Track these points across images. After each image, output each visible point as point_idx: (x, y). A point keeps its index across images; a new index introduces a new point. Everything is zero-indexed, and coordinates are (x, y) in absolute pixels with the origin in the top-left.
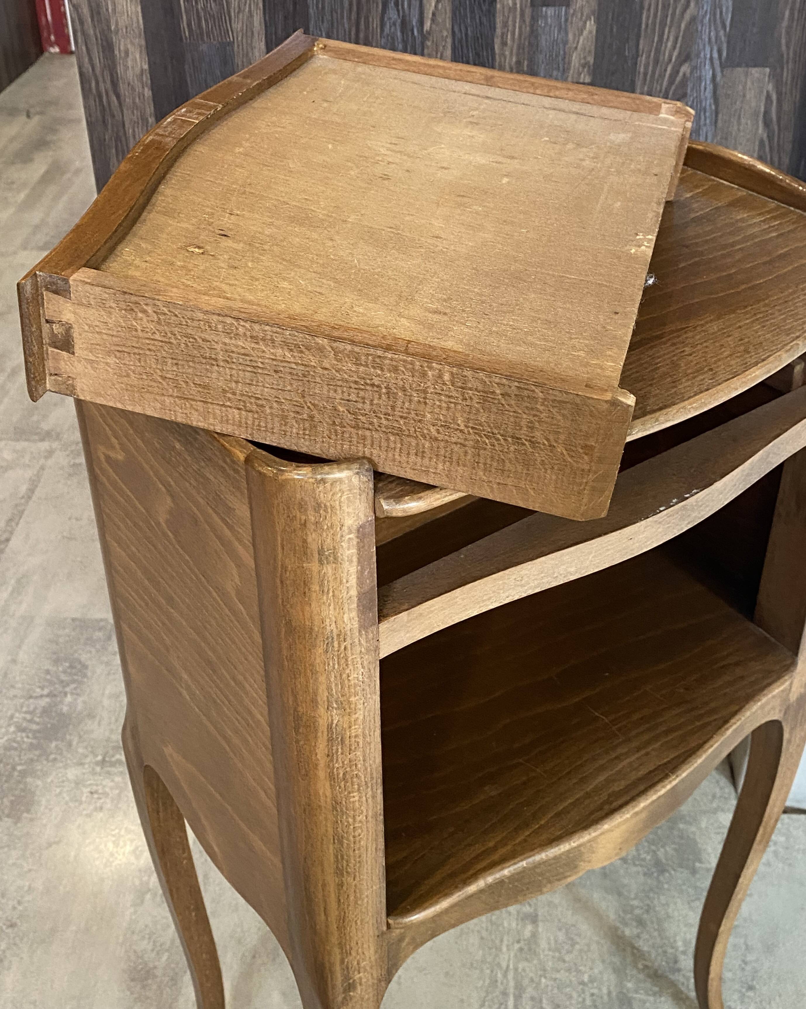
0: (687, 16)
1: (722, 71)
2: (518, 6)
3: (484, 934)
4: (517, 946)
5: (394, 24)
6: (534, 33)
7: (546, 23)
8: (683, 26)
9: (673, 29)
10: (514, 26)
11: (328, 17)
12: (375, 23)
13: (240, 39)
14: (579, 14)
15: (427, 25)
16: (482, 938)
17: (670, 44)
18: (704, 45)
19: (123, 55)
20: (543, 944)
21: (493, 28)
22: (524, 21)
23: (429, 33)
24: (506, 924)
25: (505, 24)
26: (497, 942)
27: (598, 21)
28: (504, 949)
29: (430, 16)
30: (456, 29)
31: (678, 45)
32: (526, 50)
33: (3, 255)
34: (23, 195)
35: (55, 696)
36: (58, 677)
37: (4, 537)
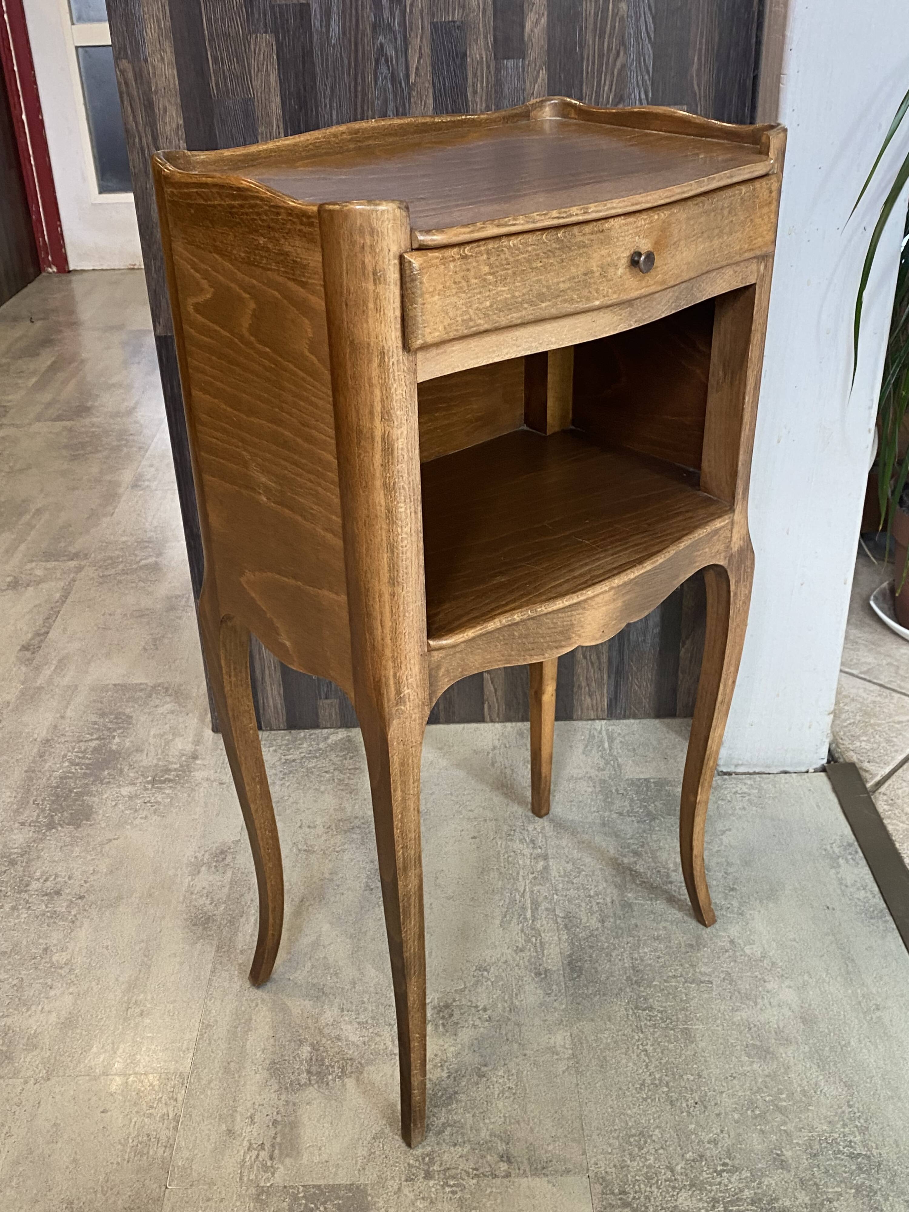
0: (618, 65)
2: (484, 59)
3: (502, 870)
4: (531, 876)
5: (386, 78)
7: (507, 73)
8: (616, 73)
9: (608, 76)
10: (482, 78)
11: (331, 72)
12: (370, 78)
13: (259, 94)
14: (533, 65)
15: (412, 77)
16: (501, 873)
17: (607, 87)
18: (634, 88)
20: (554, 873)
21: (466, 77)
22: (490, 73)
24: (521, 862)
25: (475, 74)
27: (549, 71)
28: (521, 879)
29: (414, 69)
30: (436, 81)
31: (614, 88)
32: (493, 96)
33: (17, 426)
34: (34, 380)
35: (103, 739)
36: (105, 726)
37: (43, 630)
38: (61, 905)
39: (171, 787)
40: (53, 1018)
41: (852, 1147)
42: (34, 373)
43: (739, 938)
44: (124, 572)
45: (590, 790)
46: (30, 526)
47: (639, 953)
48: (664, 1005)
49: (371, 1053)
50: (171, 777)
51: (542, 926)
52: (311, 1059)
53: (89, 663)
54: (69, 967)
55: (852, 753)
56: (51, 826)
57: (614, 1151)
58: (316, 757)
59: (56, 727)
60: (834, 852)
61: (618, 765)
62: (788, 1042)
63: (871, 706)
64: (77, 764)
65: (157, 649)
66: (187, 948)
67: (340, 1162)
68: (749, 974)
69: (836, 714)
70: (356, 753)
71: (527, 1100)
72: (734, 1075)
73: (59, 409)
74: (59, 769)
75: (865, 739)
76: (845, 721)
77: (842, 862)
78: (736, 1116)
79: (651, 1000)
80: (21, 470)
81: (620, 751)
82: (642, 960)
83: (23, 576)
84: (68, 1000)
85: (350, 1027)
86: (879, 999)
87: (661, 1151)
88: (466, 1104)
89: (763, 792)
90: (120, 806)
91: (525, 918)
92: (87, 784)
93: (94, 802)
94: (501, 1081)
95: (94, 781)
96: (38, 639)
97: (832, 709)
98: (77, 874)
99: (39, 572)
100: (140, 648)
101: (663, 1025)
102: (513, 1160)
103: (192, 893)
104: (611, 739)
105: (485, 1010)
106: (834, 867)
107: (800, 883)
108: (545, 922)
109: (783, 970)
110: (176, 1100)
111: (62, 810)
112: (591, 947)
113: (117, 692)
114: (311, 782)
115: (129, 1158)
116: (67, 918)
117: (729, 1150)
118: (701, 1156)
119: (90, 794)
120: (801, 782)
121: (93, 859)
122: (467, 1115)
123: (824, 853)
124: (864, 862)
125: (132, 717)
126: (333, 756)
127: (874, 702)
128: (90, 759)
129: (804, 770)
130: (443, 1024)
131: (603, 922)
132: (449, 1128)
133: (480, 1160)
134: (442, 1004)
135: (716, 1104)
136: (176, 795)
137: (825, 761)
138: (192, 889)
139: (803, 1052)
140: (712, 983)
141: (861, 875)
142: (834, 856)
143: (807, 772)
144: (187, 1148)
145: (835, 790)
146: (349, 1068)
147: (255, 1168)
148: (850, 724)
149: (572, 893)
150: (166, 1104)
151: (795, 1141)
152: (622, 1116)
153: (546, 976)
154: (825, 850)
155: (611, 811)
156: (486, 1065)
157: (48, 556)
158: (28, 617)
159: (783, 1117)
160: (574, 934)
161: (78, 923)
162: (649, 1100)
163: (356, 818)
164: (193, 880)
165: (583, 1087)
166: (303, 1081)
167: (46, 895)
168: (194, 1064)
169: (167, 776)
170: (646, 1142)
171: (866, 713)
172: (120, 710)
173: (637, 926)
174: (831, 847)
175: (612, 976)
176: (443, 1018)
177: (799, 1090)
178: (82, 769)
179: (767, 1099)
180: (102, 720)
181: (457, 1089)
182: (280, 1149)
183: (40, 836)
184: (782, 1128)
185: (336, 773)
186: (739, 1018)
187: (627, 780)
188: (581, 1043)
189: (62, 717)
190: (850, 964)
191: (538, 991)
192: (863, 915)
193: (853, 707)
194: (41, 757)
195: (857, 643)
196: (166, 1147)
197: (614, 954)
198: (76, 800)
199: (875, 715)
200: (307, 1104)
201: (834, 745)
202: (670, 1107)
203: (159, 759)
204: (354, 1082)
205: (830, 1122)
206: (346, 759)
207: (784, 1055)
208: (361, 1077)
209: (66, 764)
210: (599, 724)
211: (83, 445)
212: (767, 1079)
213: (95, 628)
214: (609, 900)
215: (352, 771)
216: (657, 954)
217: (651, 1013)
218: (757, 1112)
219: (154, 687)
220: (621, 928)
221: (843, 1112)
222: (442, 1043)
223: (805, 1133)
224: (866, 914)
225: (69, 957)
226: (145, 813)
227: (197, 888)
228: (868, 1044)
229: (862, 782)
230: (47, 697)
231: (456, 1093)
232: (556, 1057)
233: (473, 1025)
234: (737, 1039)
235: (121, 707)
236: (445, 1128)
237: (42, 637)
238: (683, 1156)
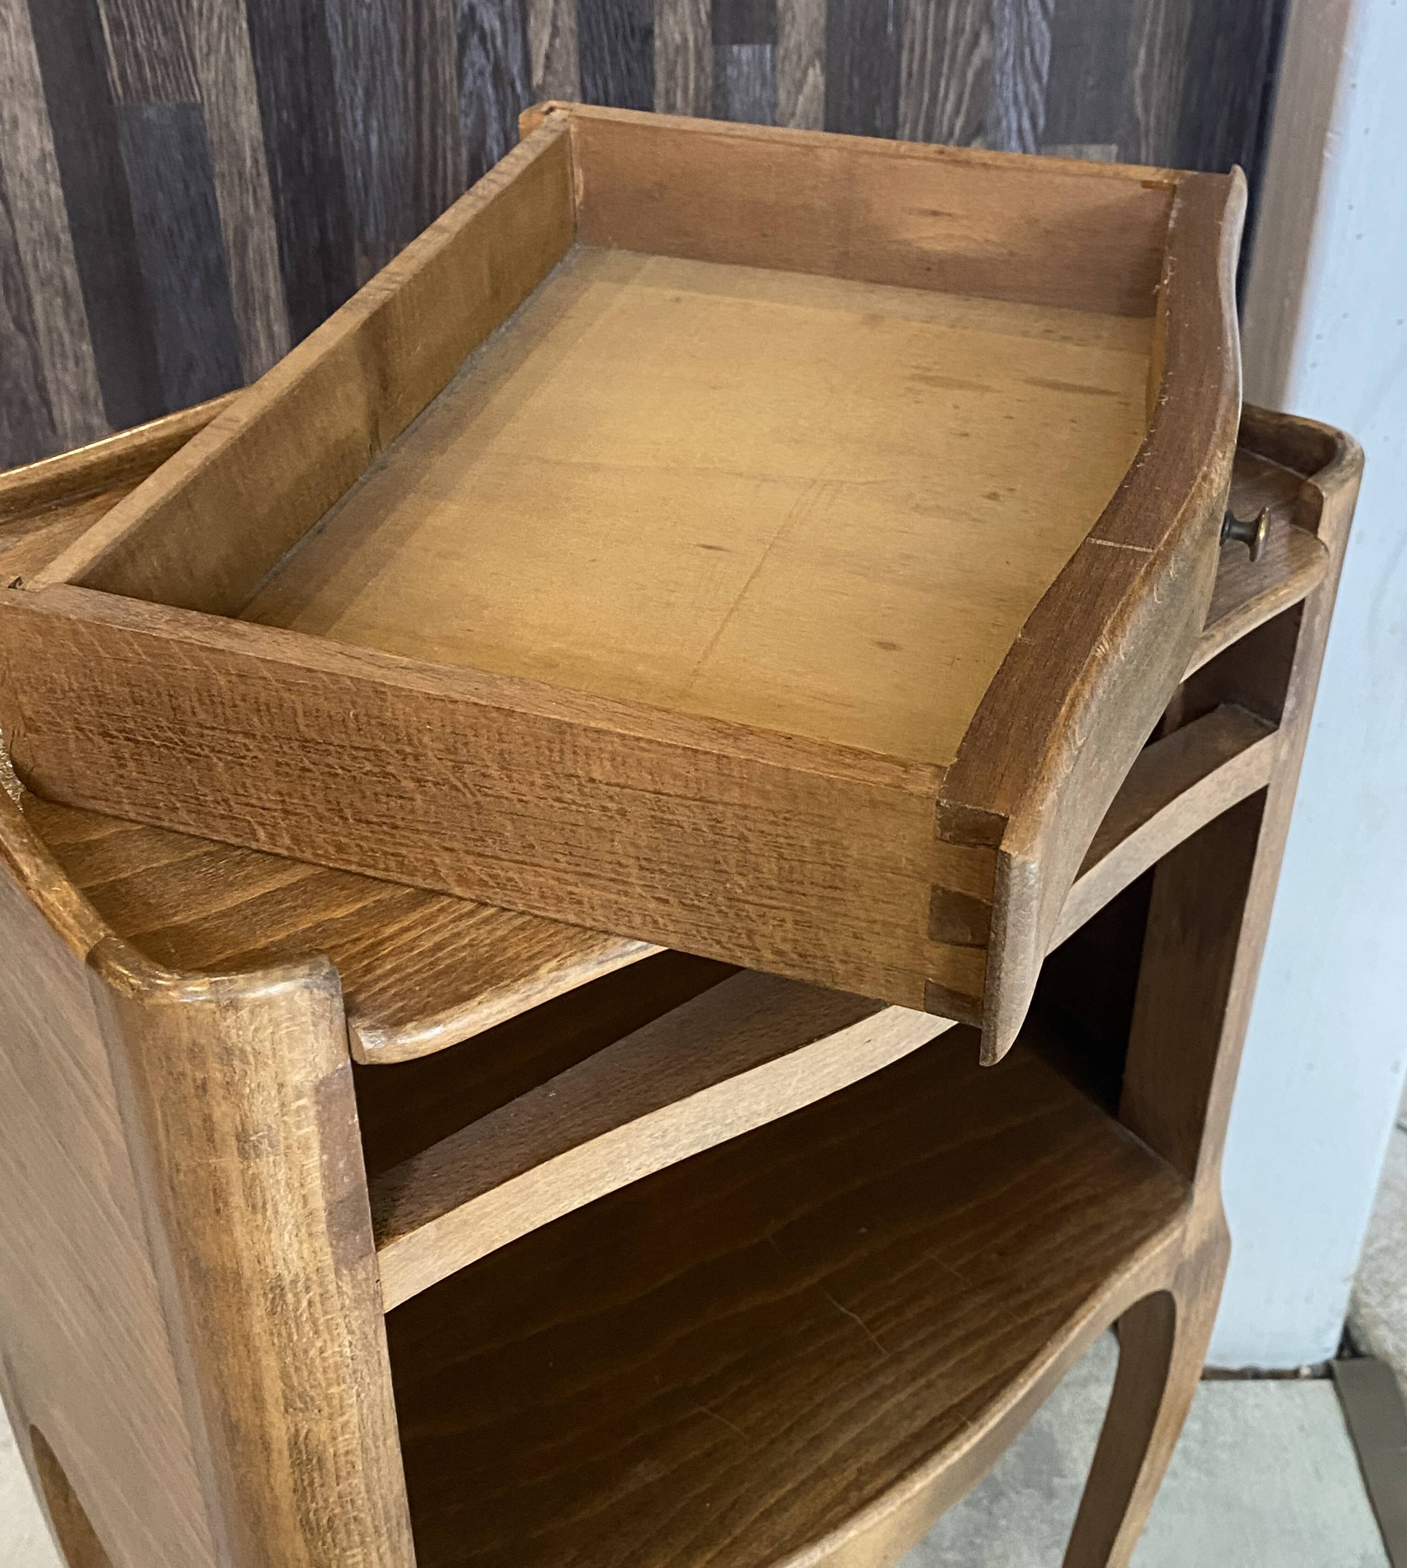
0: (976, 60)
2: (691, 44)
5: (481, 73)
6: (719, 90)
7: (740, 73)
8: (970, 76)
9: (954, 83)
10: (686, 78)
11: (365, 61)
12: (448, 72)
13: (213, 98)
14: (795, 57)
15: (538, 76)
17: (949, 107)
19: (8, 126)
21: (651, 81)
22: (703, 68)
23: (540, 89)
25: (671, 75)
27: (828, 68)
29: (541, 60)
30: (588, 83)
31: (964, 108)
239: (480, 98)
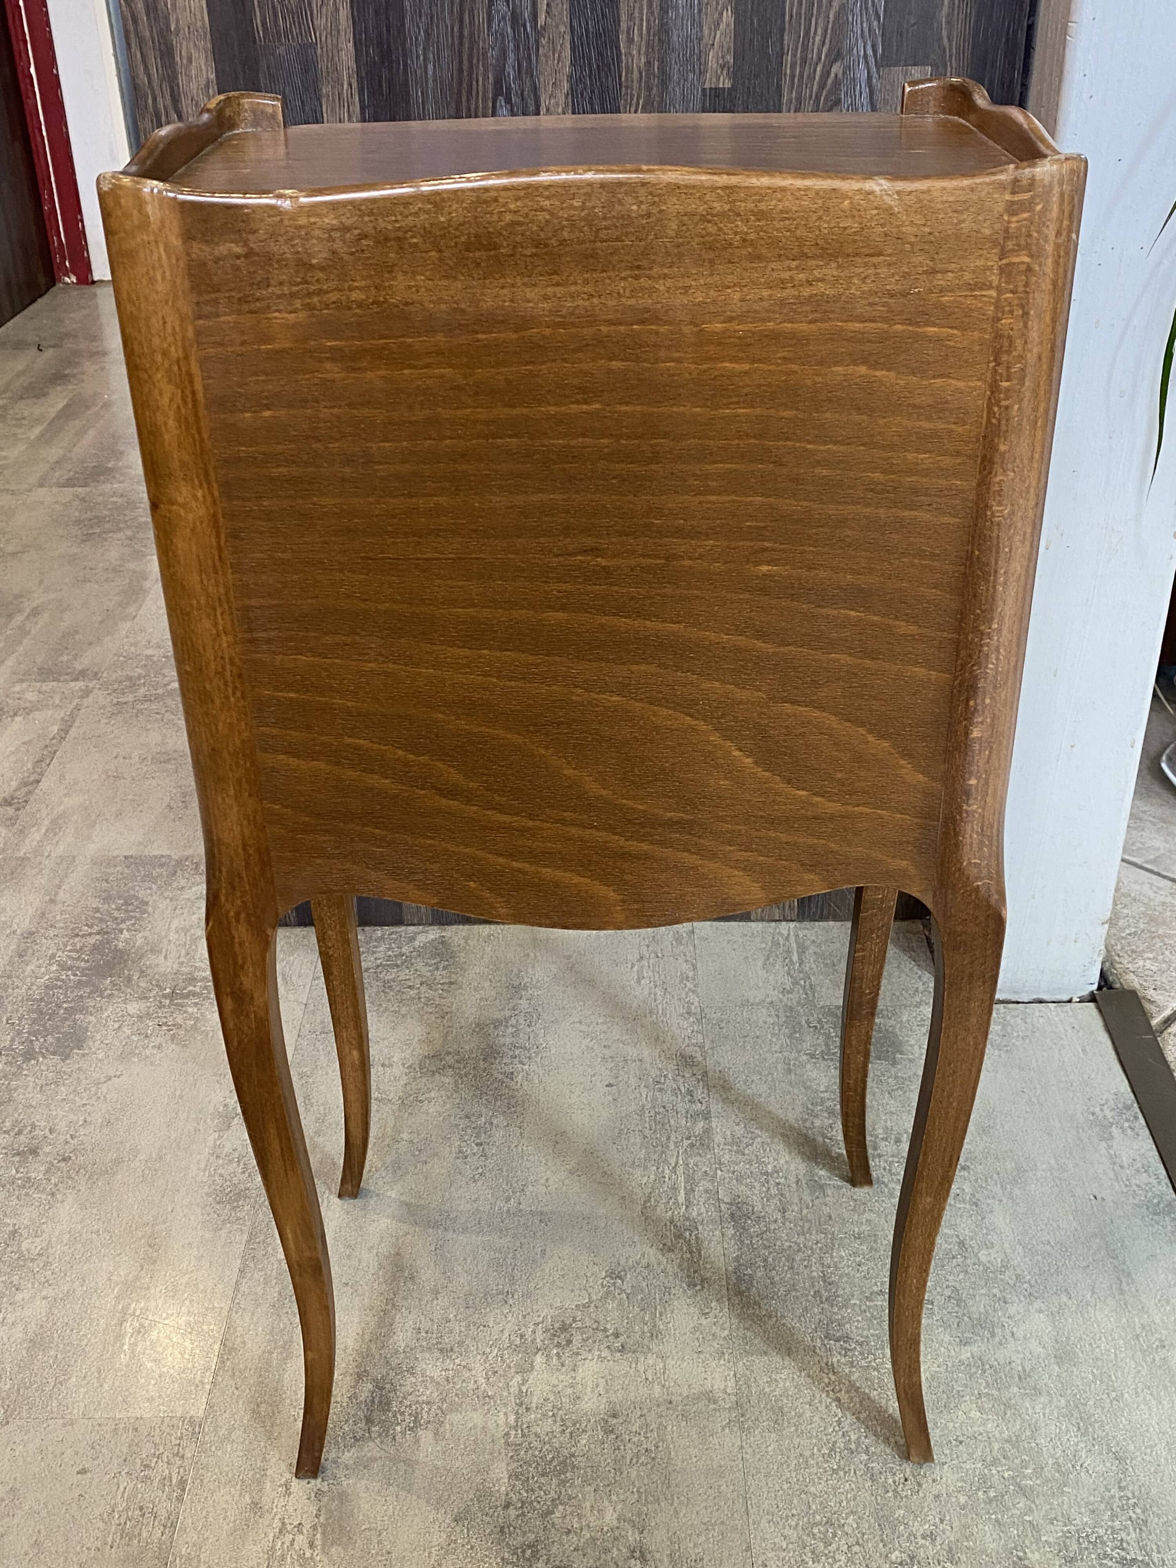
0: (836, 4)
1: (878, 72)
3: (647, 1132)
4: (686, 1143)
5: (504, 18)
6: (664, 29)
8: (831, 16)
9: (821, 21)
10: (642, 20)
13: (323, 39)
14: (715, 3)
15: (541, 20)
16: (645, 1137)
17: (818, 38)
18: (857, 40)
19: (185, 62)
20: (718, 1139)
21: (617, 21)
22: (652, 13)
23: (544, 28)
24: (672, 1122)
25: (631, 17)
26: (663, 1139)
27: (736, 12)
28: (672, 1146)
29: (545, 7)
30: (576, 24)
32: (656, 49)
33: (13, 493)
34: (37, 431)
35: (108, 933)
36: (110, 915)
37: (32, 778)
38: (37, 1170)
39: (196, 1004)
40: (18, 1334)
41: (1123, 1549)
42: (38, 421)
43: (971, 1239)
44: (146, 699)
45: (771, 1020)
46: (23, 631)
47: (832, 1257)
48: (865, 1333)
49: (457, 1395)
50: (198, 990)
51: (699, 1215)
52: (373, 1401)
53: (92, 826)
54: (44, 1258)
55: (1132, 976)
56: (29, 1055)
57: (790, 1546)
58: (397, 966)
59: (43, 914)
60: (1105, 1117)
61: (811, 985)
62: (1037, 1391)
63: (1160, 908)
64: (70, 968)
65: (186, 807)
66: (208, 1235)
67: (407, 1554)
68: (983, 1291)
69: (1112, 922)
70: (451, 961)
71: (670, 1468)
72: (961, 1439)
73: (70, 471)
74: (44, 974)
75: (1151, 956)
76: (1123, 929)
77: (1115, 1131)
78: (963, 1499)
79: (848, 1326)
80: (14, 554)
81: (813, 966)
82: (837, 1268)
83: (9, 701)
84: (40, 1307)
85: (427, 1355)
86: (1164, 1332)
87: (856, 1549)
88: (586, 1472)
89: (1009, 1029)
90: (125, 1029)
91: (676, 1203)
92: (81, 996)
93: (89, 1023)
94: (635, 1439)
95: (92, 992)
96: (24, 790)
97: (1108, 917)
98: (62, 1126)
99: (31, 696)
100: (164, 805)
101: (863, 1363)
102: (648, 1556)
103: (218, 1157)
104: (802, 949)
105: (617, 1335)
106: (1105, 1139)
107: (1057, 1161)
108: (703, 1210)
109: (1031, 1286)
110: (183, 1456)
111: (47, 1033)
112: (766, 1247)
113: (128, 867)
114: (389, 1000)
115: (114, 1541)
116: (44, 1189)
117: (951, 1548)
118: (912, 1558)
119: (83, 1010)
120: (1062, 1015)
121: (85, 1105)
122: (588, 1489)
123: (1091, 1118)
124: (1147, 1132)
125: (147, 903)
126: (420, 965)
127: (1164, 903)
128: (88, 961)
129: (1066, 998)
130: (558, 1355)
131: (784, 1211)
132: (561, 1508)
133: (603, 1556)
134: (557, 1325)
135: (934, 1481)
136: (202, 1015)
137: (1095, 987)
138: (218, 1151)
139: (1057, 1407)
140: (932, 1303)
141: (1143, 1151)
142: (1105, 1123)
143: (1070, 1001)
144: (195, 1529)
145: (1108, 1030)
146: (425, 1416)
147: (289, 1560)
148: (1130, 934)
149: (741, 1167)
150: (168, 1463)
151: (1043, 1539)
152: (803, 1496)
153: (703, 1287)
154: (1093, 1114)
155: (799, 1052)
156: (615, 1416)
157: (46, 674)
158: (13, 758)
159: (1028, 1503)
160: (743, 1228)
161: (59, 1197)
162: (841, 1473)
163: (448, 1053)
164: (220, 1137)
165: (750, 1451)
166: (361, 1433)
167: (18, 1154)
168: (210, 1405)
169: (191, 988)
170: (835, 1535)
171: (1152, 920)
172: (132, 892)
173: (830, 1217)
174: (1102, 1110)
175: (795, 1290)
176: (558, 1345)
177: (1050, 1461)
178: (76, 975)
179: (1006, 1475)
180: (106, 906)
181: (573, 1449)
182: (323, 1533)
183: (14, 1070)
184: (1027, 1518)
185: (423, 988)
186: (969, 1355)
187: (823, 1007)
188: (749, 1387)
189: (52, 901)
190: (1124, 1280)
191: (692, 1310)
192: (1144, 1210)
193: (1137, 909)
194: (21, 956)
195: (1141, 819)
196: (165, 1526)
197: (798, 1258)
198: (66, 1019)
199: (1164, 922)
200: (365, 1467)
201: (1107, 964)
202: (870, 1484)
203: (182, 963)
204: (431, 1436)
205: (1093, 1512)
206: (437, 969)
207: (1030, 1411)
208: (441, 1430)
209: (54, 968)
210: (785, 927)
211: (100, 520)
212: (1007, 1446)
213: (104, 776)
214: (793, 1179)
215: (446, 987)
216: (858, 1259)
217: (847, 1345)
218: (992, 1494)
219: (179, 862)
220: (808, 1221)
221: (1113, 1497)
222: (556, 1383)
223: (1059, 1526)
224: (1148, 1208)
225: (44, 1244)
226: (159, 1039)
227: (226, 1150)
228: (1148, 1397)
229: (1145, 1017)
230: (34, 871)
231: (572, 1455)
232: (712, 1406)
233: (599, 1356)
234: (966, 1385)
235: (133, 888)
236: (556, 1506)
237: (30, 788)
238: (887, 1556)
239: (502, 35)
